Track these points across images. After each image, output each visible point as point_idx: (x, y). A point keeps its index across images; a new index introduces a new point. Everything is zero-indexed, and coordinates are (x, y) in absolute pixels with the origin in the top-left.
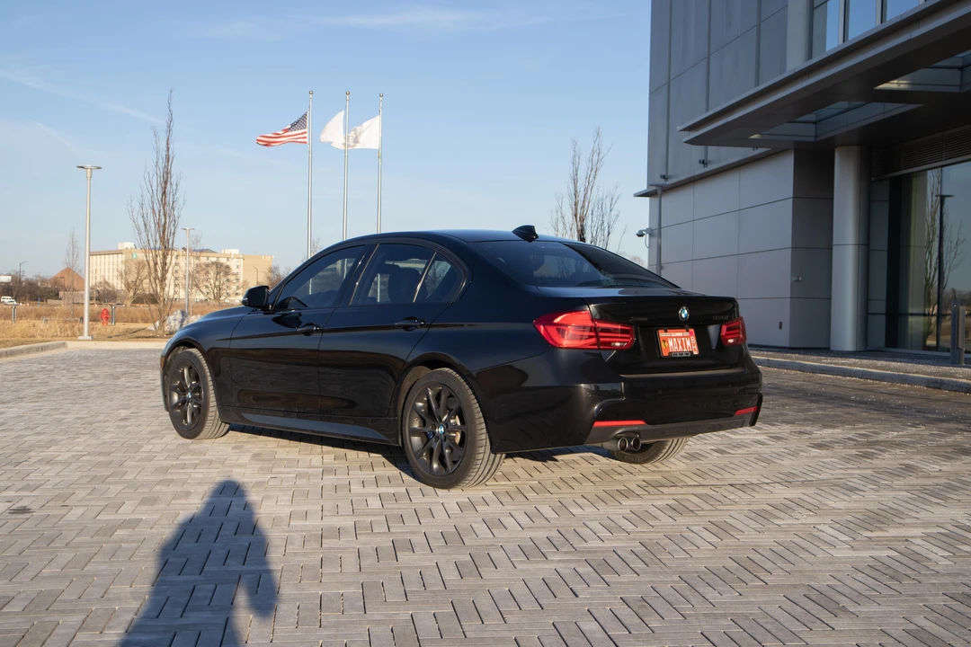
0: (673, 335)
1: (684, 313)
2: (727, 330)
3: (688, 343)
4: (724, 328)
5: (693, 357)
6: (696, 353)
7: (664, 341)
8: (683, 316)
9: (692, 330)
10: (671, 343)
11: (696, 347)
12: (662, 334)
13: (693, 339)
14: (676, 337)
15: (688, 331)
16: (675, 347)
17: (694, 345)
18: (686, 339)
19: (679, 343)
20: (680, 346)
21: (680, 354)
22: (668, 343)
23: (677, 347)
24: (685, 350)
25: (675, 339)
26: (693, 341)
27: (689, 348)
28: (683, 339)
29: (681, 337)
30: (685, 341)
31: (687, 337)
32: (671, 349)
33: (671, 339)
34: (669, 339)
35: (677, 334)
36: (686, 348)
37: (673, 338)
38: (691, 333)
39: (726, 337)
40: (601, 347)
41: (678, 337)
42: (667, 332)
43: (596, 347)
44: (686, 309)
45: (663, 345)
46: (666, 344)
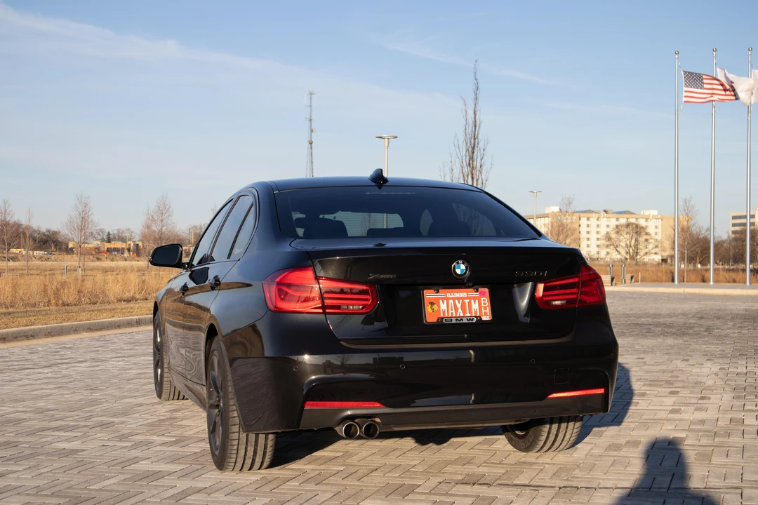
0: (448, 295)
1: (460, 268)
3: (475, 306)
4: (541, 287)
5: (480, 322)
6: (487, 317)
7: (432, 304)
8: (458, 271)
9: (486, 290)
10: (443, 306)
11: (488, 311)
12: (429, 295)
13: (486, 301)
14: (454, 299)
15: (477, 291)
16: (450, 312)
17: (485, 308)
18: (472, 301)
19: (459, 306)
20: (460, 310)
21: (457, 320)
22: (439, 306)
23: (454, 311)
24: (468, 315)
25: (451, 301)
26: (485, 304)
27: (476, 312)
28: (467, 301)
29: (463, 298)
30: (470, 303)
31: (474, 299)
32: (444, 313)
33: (445, 301)
34: (441, 301)
35: (458, 295)
36: (470, 312)
37: (448, 299)
38: (483, 294)
39: (545, 299)
40: (327, 311)
41: (458, 299)
42: (438, 292)
43: (321, 311)
44: (463, 263)
45: (428, 309)
46: (435, 307)
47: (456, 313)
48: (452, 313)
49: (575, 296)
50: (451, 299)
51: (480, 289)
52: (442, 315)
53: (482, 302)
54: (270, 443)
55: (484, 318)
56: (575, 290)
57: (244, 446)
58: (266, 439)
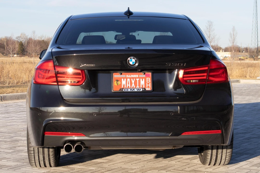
0: (127, 76)
1: (132, 61)
2: (185, 73)
3: (142, 82)
4: (182, 72)
5: (145, 91)
6: (149, 88)
7: (117, 81)
8: (131, 63)
9: (150, 74)
10: (124, 82)
11: (150, 85)
12: (116, 76)
13: (149, 80)
14: (130, 78)
16: (128, 85)
17: (148, 84)
18: (141, 79)
19: (133, 82)
20: (133, 85)
21: (131, 90)
22: (121, 82)
23: (130, 85)
24: (138, 87)
25: (129, 80)
26: (148, 81)
27: (142, 86)
28: (138, 79)
29: (136, 78)
30: (139, 81)
31: (142, 78)
32: (124, 86)
33: (125, 79)
34: (123, 79)
35: (133, 76)
36: (139, 85)
37: (127, 78)
38: (147, 76)
39: (185, 79)
40: (59, 84)
41: (133, 78)
42: (121, 74)
43: (56, 83)
44: (134, 58)
45: (115, 83)
46: (119, 83)
47: (131, 86)
48: (128, 86)
49: (205, 78)
50: (129, 78)
51: (146, 73)
52: (122, 87)
53: (147, 80)
54: (51, 154)
55: (147, 89)
56: (205, 74)
57: (37, 154)
58: (49, 151)
